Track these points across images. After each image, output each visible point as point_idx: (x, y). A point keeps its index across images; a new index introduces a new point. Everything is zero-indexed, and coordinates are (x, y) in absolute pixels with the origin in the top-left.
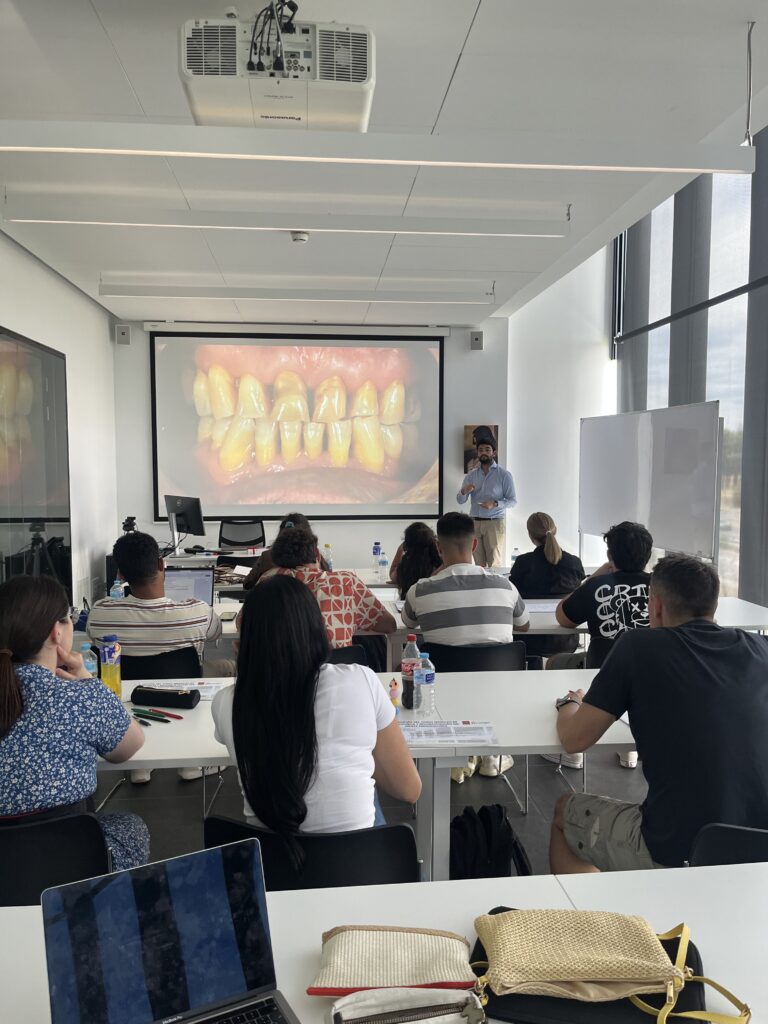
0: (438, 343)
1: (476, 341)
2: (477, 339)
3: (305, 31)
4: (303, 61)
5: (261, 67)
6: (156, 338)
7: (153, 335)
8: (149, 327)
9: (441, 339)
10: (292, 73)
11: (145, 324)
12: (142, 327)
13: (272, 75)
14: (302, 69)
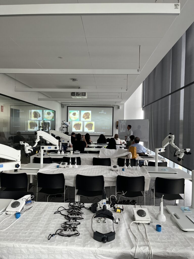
0: (112, 108)
1: (119, 107)
5: (77, 95)
8: (67, 105)
9: (113, 107)
10: (80, 95)
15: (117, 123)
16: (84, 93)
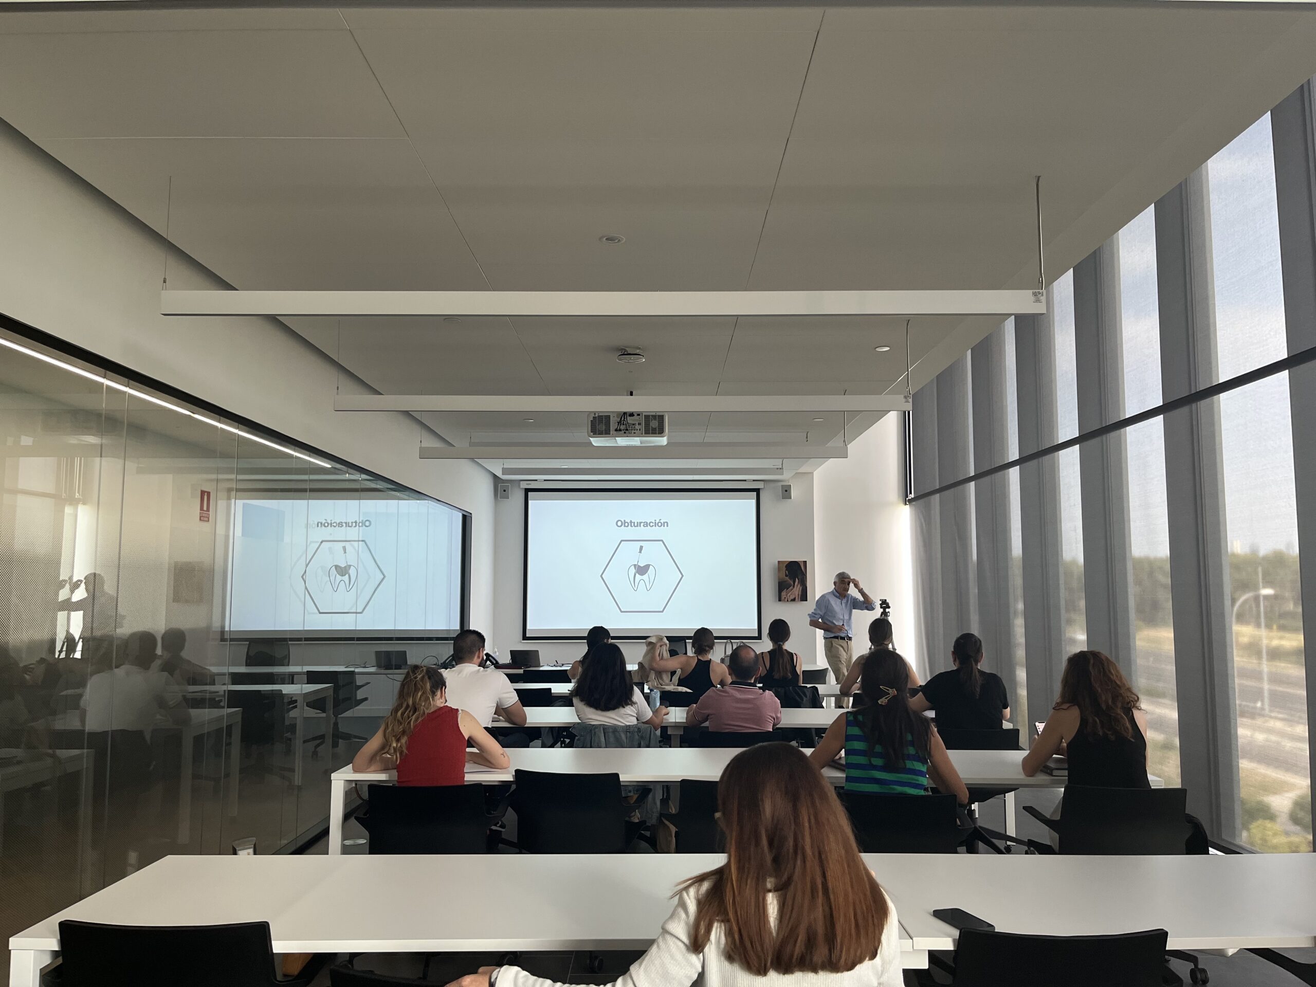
0: (755, 493)
2: (786, 491)
3: (639, 415)
4: (637, 427)
5: (620, 430)
7: (527, 491)
8: (524, 485)
9: (758, 491)
10: (633, 431)
11: (521, 482)
12: (519, 486)
13: (625, 433)
14: (637, 430)
15: (779, 569)
16: (654, 417)
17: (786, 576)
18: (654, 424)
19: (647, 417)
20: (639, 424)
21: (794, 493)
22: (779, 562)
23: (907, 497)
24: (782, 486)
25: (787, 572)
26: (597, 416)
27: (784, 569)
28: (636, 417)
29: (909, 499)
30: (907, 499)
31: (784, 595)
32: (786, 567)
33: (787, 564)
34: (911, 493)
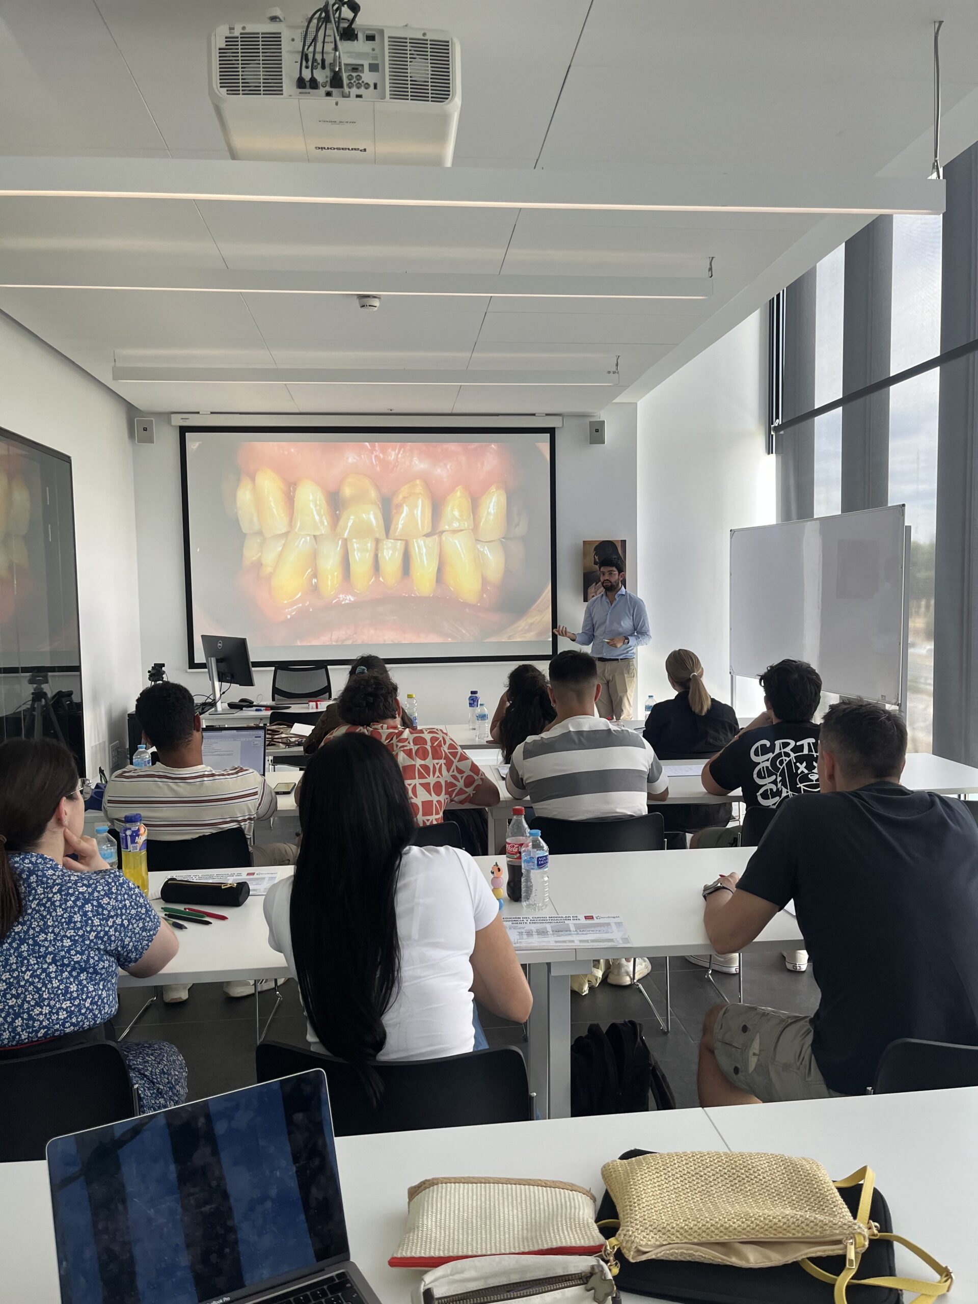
0: (547, 436)
1: (596, 433)
2: (597, 431)
3: (370, 38)
4: (367, 76)
5: (314, 84)
6: (187, 434)
7: (184, 431)
8: (178, 421)
9: (551, 431)
10: (354, 91)
11: (172, 415)
12: (169, 422)
13: (329, 94)
14: (367, 86)
15: (585, 554)
16: (419, 45)
17: (595, 563)
18: (420, 69)
19: (398, 43)
20: (374, 68)
21: (609, 433)
22: (584, 541)
23: (772, 424)
24: (590, 422)
25: (596, 557)
26: (237, 33)
27: (593, 553)
28: (360, 45)
29: (775, 427)
30: (772, 426)
31: (591, 593)
32: (595, 549)
33: (597, 544)
34: (777, 417)
